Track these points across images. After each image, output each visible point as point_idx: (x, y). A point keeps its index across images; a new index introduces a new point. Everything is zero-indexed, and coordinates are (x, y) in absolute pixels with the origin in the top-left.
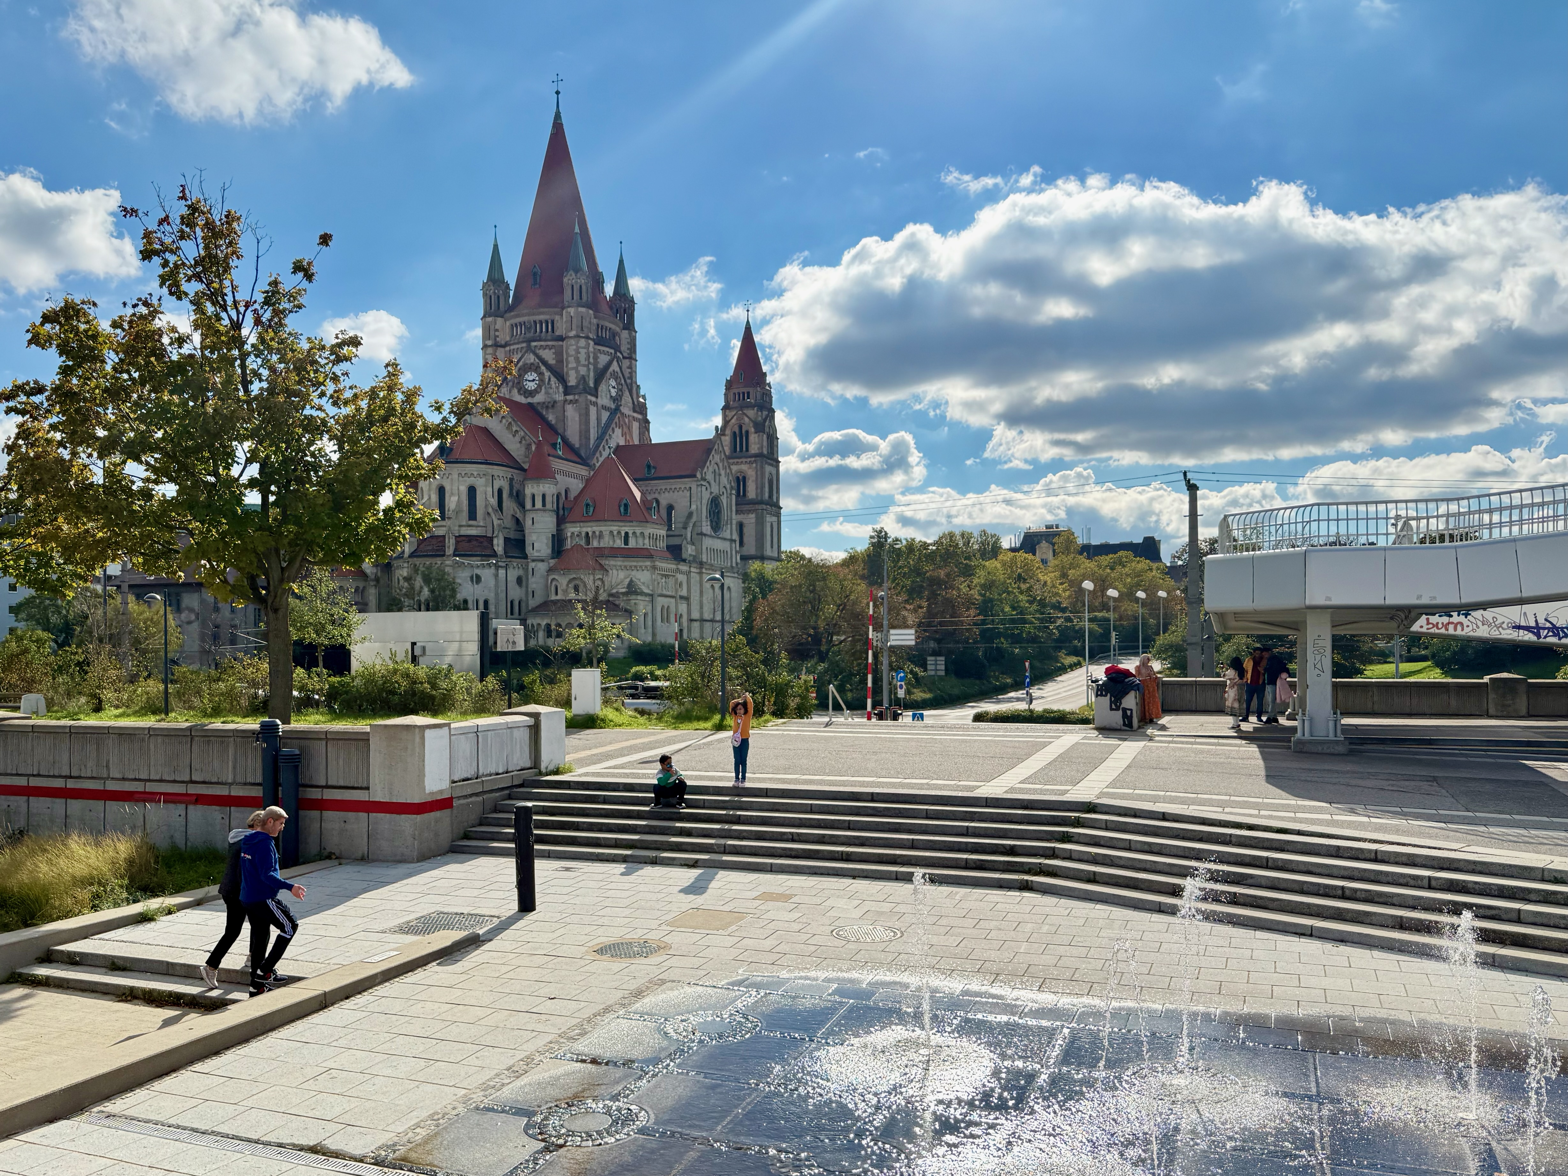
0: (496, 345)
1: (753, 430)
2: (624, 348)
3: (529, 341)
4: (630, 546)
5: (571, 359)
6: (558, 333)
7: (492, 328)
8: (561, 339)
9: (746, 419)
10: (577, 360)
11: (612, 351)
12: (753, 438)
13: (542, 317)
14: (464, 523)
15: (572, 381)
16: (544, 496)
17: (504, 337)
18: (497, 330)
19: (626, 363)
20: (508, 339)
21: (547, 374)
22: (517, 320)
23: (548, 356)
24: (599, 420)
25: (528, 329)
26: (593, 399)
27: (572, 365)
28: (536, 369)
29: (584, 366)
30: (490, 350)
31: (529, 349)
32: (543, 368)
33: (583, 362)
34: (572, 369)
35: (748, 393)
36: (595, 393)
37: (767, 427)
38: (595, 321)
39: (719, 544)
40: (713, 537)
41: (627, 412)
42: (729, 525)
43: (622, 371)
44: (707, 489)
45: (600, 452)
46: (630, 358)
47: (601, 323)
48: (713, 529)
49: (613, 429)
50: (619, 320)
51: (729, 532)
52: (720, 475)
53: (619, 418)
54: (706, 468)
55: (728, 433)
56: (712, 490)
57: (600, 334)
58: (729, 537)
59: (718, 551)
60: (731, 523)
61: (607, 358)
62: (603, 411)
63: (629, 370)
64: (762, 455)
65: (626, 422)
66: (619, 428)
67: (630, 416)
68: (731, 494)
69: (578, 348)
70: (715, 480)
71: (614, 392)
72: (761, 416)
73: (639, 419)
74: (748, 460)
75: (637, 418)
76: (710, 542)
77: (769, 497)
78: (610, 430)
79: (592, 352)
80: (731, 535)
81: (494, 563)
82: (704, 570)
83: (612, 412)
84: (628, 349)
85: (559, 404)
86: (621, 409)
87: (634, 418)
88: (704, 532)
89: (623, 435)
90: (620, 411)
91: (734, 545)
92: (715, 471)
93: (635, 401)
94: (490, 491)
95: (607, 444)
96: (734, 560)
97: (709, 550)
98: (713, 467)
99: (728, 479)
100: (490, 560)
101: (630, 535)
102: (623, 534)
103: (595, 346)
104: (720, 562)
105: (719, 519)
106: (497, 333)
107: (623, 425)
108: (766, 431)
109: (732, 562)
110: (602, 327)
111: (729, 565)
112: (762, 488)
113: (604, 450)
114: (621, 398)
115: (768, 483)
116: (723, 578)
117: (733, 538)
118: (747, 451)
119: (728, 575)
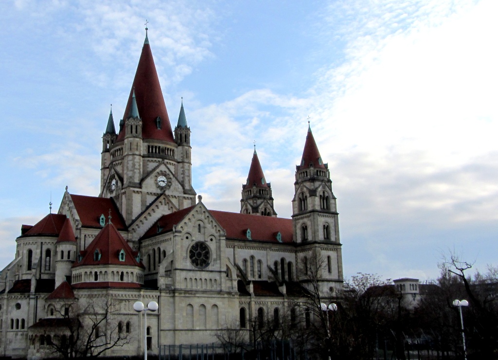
0: (106, 167)
1: (308, 195)
2: (178, 157)
3: (113, 162)
4: (98, 281)
6: (124, 154)
7: (104, 159)
8: (123, 158)
9: (305, 189)
11: (160, 160)
12: (309, 200)
14: (24, 273)
16: (62, 252)
19: (181, 165)
21: (117, 179)
23: (119, 169)
24: (143, 202)
26: (138, 190)
29: (131, 171)
30: (103, 171)
31: (113, 167)
32: (116, 176)
33: (130, 168)
35: (306, 172)
36: (140, 185)
37: (319, 192)
38: (146, 144)
39: (204, 275)
40: (193, 270)
41: (177, 194)
42: (218, 261)
43: (173, 171)
44: (187, 238)
45: (141, 221)
46: (183, 162)
47: (151, 144)
48: (197, 265)
49: (157, 206)
50: (175, 142)
51: (218, 265)
52: (205, 228)
53: (164, 198)
54: (182, 224)
55: (297, 199)
56: (194, 238)
57: (151, 151)
58: (219, 270)
59: (203, 280)
60: (220, 259)
61: (156, 164)
62: (147, 196)
63: (182, 169)
64: (313, 211)
65: (174, 201)
66: (165, 205)
67: (181, 197)
68: (220, 240)
69: (128, 162)
70: (200, 232)
71: (162, 184)
72: (314, 185)
73: (191, 198)
74: (307, 215)
75: (188, 198)
76: (191, 275)
77: (325, 238)
78: (153, 207)
79: (138, 162)
80: (221, 267)
81: (29, 296)
82: (176, 294)
83: (159, 196)
84: (182, 157)
85: (120, 196)
86: (167, 193)
87: (184, 197)
88: (179, 268)
89: (169, 209)
90: (165, 195)
91: (224, 275)
92: (199, 225)
93: (187, 187)
94: (39, 251)
95: (150, 216)
96: (223, 285)
97: (188, 280)
98: (195, 223)
99: (216, 230)
100: (26, 294)
101: (98, 273)
102: (93, 273)
103: (143, 159)
104: (204, 288)
105: (207, 258)
106: (105, 161)
107: (169, 202)
108: (318, 195)
109: (221, 287)
110: (152, 147)
111: (219, 289)
112: (315, 232)
113: (147, 220)
114: (170, 186)
115: (324, 228)
116: (206, 299)
117: (222, 270)
118: (307, 209)
119: (214, 296)
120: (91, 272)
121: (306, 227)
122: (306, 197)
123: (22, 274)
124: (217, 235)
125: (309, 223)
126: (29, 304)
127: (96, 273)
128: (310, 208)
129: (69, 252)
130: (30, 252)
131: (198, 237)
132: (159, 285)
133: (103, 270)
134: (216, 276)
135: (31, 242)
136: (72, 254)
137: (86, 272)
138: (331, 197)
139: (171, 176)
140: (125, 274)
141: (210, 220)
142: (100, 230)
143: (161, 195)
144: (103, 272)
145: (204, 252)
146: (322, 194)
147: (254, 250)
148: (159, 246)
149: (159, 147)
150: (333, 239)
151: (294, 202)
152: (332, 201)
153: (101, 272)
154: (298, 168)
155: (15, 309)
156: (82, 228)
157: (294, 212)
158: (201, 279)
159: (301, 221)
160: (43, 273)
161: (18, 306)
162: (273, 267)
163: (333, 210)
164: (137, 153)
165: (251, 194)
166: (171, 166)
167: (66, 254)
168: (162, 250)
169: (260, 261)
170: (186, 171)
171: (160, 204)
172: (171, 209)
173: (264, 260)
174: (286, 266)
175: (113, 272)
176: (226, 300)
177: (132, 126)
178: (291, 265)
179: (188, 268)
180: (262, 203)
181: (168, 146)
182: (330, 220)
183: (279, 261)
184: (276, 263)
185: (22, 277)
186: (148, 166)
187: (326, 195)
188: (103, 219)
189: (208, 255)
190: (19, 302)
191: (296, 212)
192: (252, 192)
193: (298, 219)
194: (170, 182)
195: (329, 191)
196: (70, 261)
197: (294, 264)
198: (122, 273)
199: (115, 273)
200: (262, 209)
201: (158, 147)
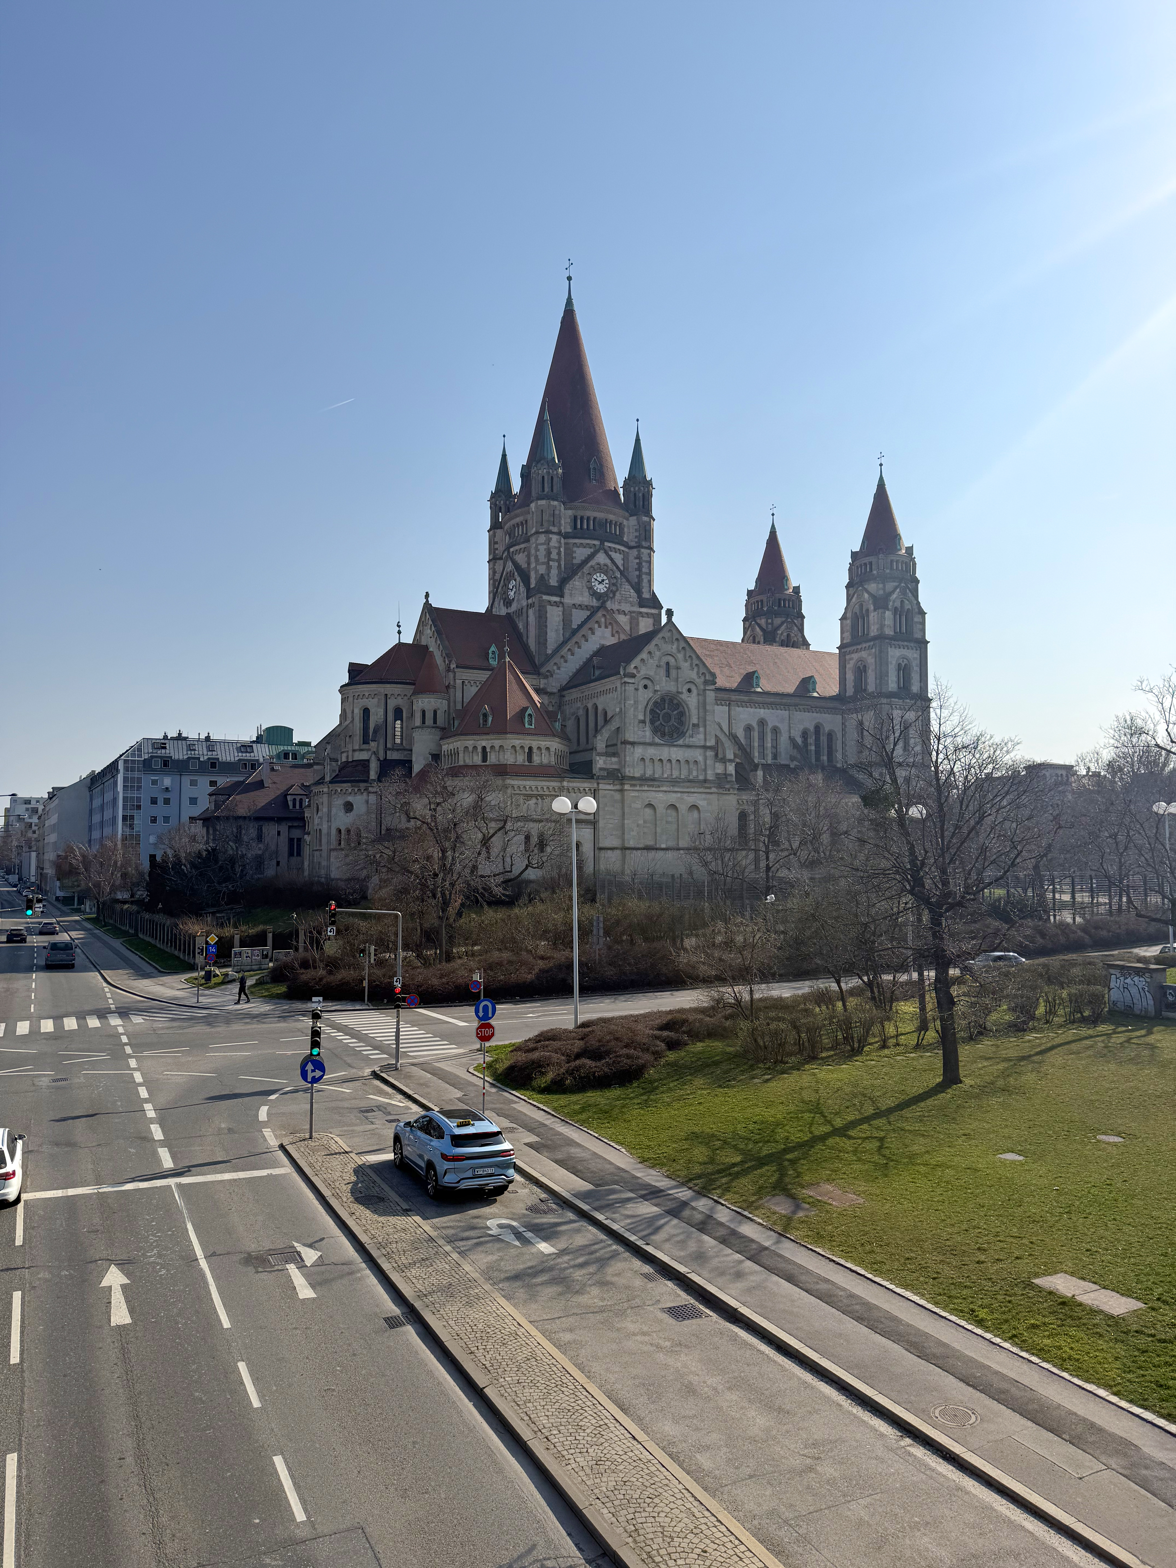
1: (872, 608)
2: (629, 537)
3: (509, 548)
4: (488, 762)
6: (529, 533)
8: (528, 539)
9: (866, 595)
10: (536, 557)
12: (873, 616)
14: (357, 747)
15: (533, 583)
16: (424, 712)
17: (500, 546)
19: (634, 552)
21: (518, 579)
23: (521, 559)
25: (510, 535)
26: (557, 599)
28: (514, 576)
29: (543, 563)
31: (509, 556)
33: (542, 559)
35: (871, 563)
37: (894, 602)
38: (570, 513)
39: (676, 753)
40: (657, 745)
41: (626, 607)
42: (701, 729)
43: (620, 563)
44: (646, 687)
45: (562, 657)
46: (639, 547)
47: (580, 513)
48: (663, 735)
49: (590, 629)
50: (625, 507)
51: (701, 736)
52: (678, 668)
53: (604, 615)
54: (636, 662)
55: (849, 615)
56: (657, 688)
57: (579, 526)
58: (702, 743)
59: (674, 762)
60: (705, 726)
61: (588, 551)
62: (574, 610)
63: (638, 561)
64: (881, 637)
65: (623, 620)
66: (606, 627)
67: (634, 612)
68: (705, 690)
69: (537, 545)
70: (668, 676)
71: (601, 588)
72: (884, 589)
73: (652, 614)
74: (867, 645)
75: (647, 613)
76: (651, 751)
77: (899, 688)
78: (584, 631)
79: (555, 547)
80: (705, 740)
81: (366, 789)
82: (627, 787)
83: (594, 611)
84: (636, 537)
85: (524, 610)
86: (609, 605)
87: (641, 613)
88: (631, 740)
89: (613, 635)
90: (606, 608)
91: (710, 753)
92: (668, 664)
93: (646, 595)
94: (381, 711)
95: (579, 647)
96: (709, 772)
97: (647, 761)
98: (660, 659)
99: (698, 673)
100: (362, 785)
101: (488, 750)
102: (480, 750)
103: (566, 541)
104: (676, 774)
105: (682, 723)
106: (496, 546)
107: (612, 623)
108: (890, 607)
109: (706, 774)
110: (582, 518)
111: (701, 777)
112: (882, 676)
113: (573, 654)
114: (614, 593)
115: (899, 670)
116: (679, 795)
117: (708, 744)
118: (868, 635)
119: (693, 790)
120: (475, 748)
121: (865, 666)
122: (867, 610)
123: (354, 751)
124: (700, 681)
125: (871, 661)
126: (367, 802)
127: (484, 748)
128: (874, 631)
129: (435, 712)
130: (366, 712)
131: (665, 686)
132: (595, 771)
133: (497, 743)
134: (698, 755)
135: (367, 694)
136: (439, 714)
137: (466, 747)
138: (917, 610)
139: (618, 575)
140: (535, 750)
141: (688, 656)
142: (490, 673)
143: (598, 608)
144: (497, 748)
145: (675, 712)
146: (898, 604)
147: (766, 710)
148: (595, 700)
149: (595, 518)
150: (915, 688)
151: (844, 622)
152: (917, 619)
153: (492, 747)
154: (854, 555)
155: (343, 811)
156: (456, 670)
157: (842, 639)
158: (669, 760)
159: (855, 656)
160: (390, 749)
161: (349, 807)
162: (799, 740)
163: (918, 635)
164: (555, 530)
165: (762, 607)
166: (618, 554)
167: (429, 716)
168: (600, 708)
169: (776, 731)
170: (644, 564)
171: (596, 626)
172: (617, 635)
173: (784, 728)
174: (824, 739)
175: (513, 747)
176: (714, 797)
177: (543, 477)
178: (834, 738)
179: (647, 741)
180: (782, 623)
181: (611, 517)
182: (913, 655)
183: (812, 729)
184: (805, 734)
185: (353, 756)
186: (574, 555)
187: (907, 606)
188: (493, 653)
189: (683, 719)
190: (350, 799)
191: (847, 641)
192: (765, 603)
193: (850, 653)
194: (614, 584)
195: (913, 599)
196: (437, 727)
197: (839, 735)
198: (530, 749)
199: (518, 748)
200: (782, 634)
201: (592, 518)
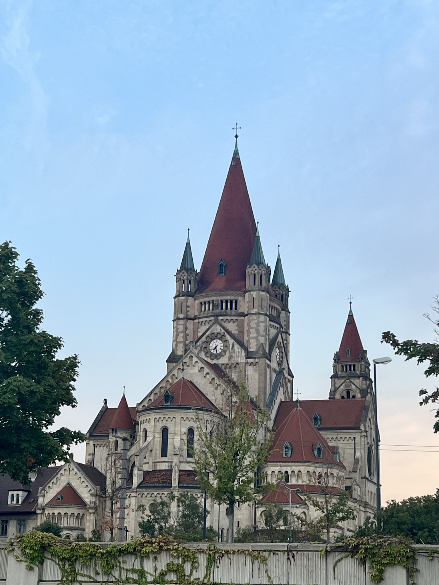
0: (187, 318)
3: (216, 316)
5: (253, 331)
6: (240, 310)
7: (184, 305)
8: (243, 315)
10: (257, 331)
11: (278, 326)
13: (228, 298)
15: (253, 348)
17: (194, 312)
18: (188, 307)
19: (284, 336)
20: (197, 313)
21: (231, 341)
22: (207, 299)
23: (232, 327)
24: (271, 381)
25: (215, 306)
27: (253, 334)
28: (221, 337)
29: (263, 336)
30: (182, 322)
31: (216, 322)
32: (228, 337)
33: (262, 332)
34: (253, 338)
36: (270, 357)
39: (372, 488)
46: (286, 333)
47: (272, 303)
53: (282, 378)
56: (368, 441)
58: (376, 482)
61: (275, 332)
62: (273, 372)
63: (285, 342)
66: (282, 387)
67: (287, 378)
71: (278, 358)
75: (290, 380)
82: (368, 509)
84: (285, 325)
88: (367, 476)
89: (284, 393)
94: (204, 432)
95: (276, 398)
101: (323, 475)
102: (317, 474)
104: (373, 503)
120: (314, 473)
127: (320, 474)
130: (190, 432)
134: (376, 490)
137: (308, 472)
153: (326, 473)
158: (372, 492)
186: (270, 333)
201: (276, 309)
